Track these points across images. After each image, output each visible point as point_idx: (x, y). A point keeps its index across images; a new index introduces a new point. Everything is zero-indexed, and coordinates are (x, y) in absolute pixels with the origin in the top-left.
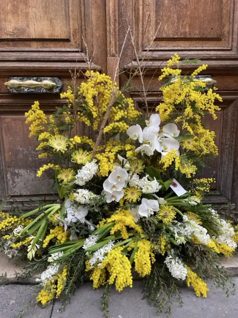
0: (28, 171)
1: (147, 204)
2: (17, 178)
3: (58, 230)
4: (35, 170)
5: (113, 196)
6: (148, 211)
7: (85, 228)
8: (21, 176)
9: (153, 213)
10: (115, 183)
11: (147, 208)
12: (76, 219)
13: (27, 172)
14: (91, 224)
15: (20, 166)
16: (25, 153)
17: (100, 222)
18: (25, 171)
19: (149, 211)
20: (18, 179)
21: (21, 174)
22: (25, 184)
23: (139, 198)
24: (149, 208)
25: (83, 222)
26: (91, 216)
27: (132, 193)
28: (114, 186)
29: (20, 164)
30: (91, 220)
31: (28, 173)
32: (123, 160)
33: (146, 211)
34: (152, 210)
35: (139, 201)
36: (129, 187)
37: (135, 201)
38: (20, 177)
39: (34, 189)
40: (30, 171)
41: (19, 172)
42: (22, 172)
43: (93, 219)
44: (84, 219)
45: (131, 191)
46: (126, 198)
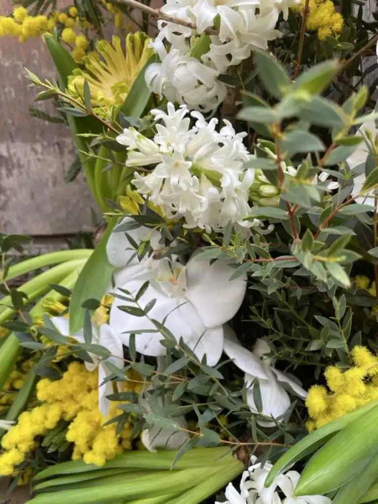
0: (39, 147)
2: (8, 176)
3: (81, 384)
4: (58, 144)
7: (225, 396)
8: (20, 166)
12: (159, 336)
13: (36, 152)
14: (261, 376)
15: (13, 129)
16: (20, 77)
17: (332, 373)
18: (29, 148)
20: (11, 179)
21: (19, 160)
22: (32, 196)
25: (213, 360)
26: (267, 324)
29: (10, 122)
30: (263, 347)
31: (40, 157)
38: (15, 172)
39: (63, 214)
40: (44, 147)
41: (12, 151)
42: (20, 155)
43: (277, 344)
44: (219, 335)
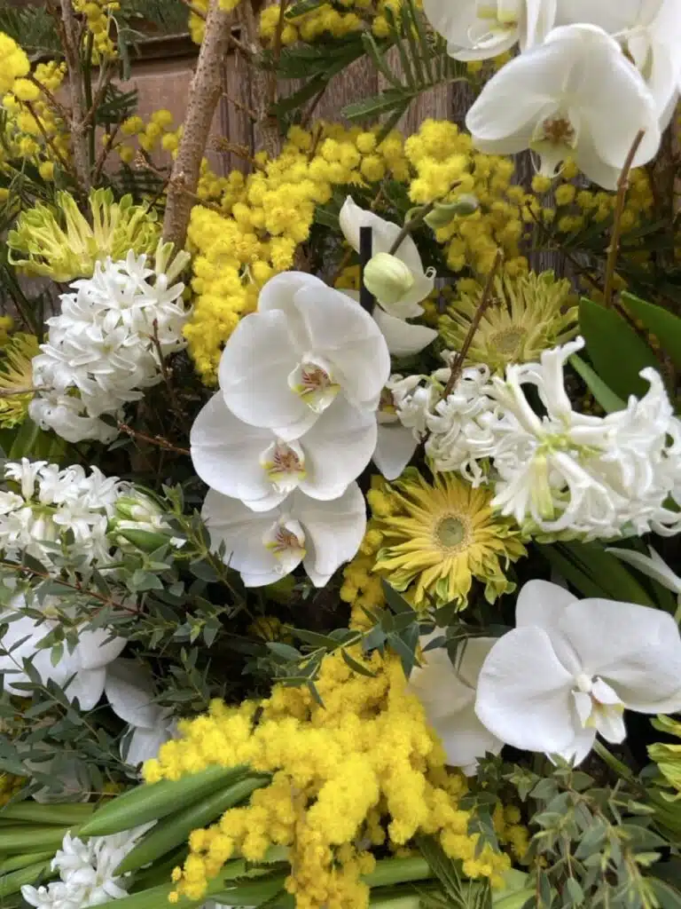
1: (567, 637)
5: (285, 540)
6: (571, 702)
9: (617, 734)
10: (289, 434)
11: (561, 675)
19: (584, 706)
23: (501, 579)
24: (585, 681)
27: (449, 530)
28: (284, 461)
32: (366, 233)
33: (545, 697)
34: (608, 695)
35: (491, 598)
36: (430, 479)
37: (456, 592)
45: (441, 514)
46: (389, 564)
